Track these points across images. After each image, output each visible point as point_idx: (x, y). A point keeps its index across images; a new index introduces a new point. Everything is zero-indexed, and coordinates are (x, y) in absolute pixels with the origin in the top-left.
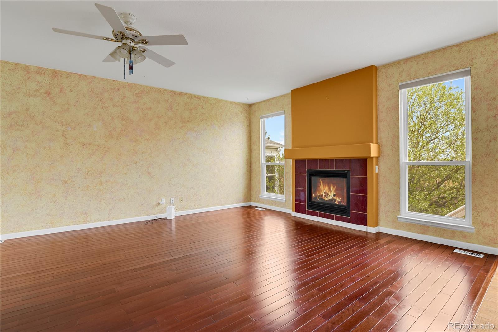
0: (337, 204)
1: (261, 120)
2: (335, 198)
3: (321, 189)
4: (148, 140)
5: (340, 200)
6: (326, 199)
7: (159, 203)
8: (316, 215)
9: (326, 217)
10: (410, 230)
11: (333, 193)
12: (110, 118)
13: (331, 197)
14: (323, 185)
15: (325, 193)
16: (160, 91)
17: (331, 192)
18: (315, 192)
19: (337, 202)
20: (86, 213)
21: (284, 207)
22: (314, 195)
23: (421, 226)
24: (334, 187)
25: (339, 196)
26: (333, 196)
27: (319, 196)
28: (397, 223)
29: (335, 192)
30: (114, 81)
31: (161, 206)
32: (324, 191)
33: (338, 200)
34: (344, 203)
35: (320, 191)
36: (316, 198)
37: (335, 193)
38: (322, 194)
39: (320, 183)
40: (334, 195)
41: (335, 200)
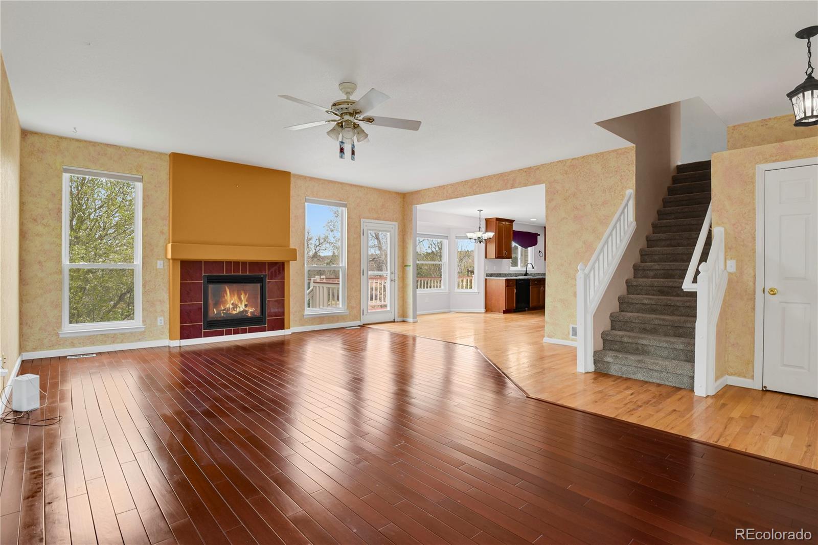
0: (250, 315)
2: (246, 309)
3: (226, 300)
5: (253, 311)
6: (235, 312)
8: (221, 334)
9: (236, 332)
10: (312, 324)
11: (244, 302)
13: (241, 308)
14: (230, 293)
15: (233, 304)
17: (241, 301)
18: (217, 304)
19: (249, 314)
21: (139, 340)
22: (215, 310)
23: (320, 318)
24: (246, 295)
25: (252, 307)
26: (244, 307)
27: (223, 310)
28: (303, 321)
29: (247, 301)
32: (232, 302)
33: (250, 311)
34: (258, 313)
35: (225, 302)
36: (219, 313)
37: (246, 303)
38: (228, 306)
39: (226, 291)
40: (246, 306)
41: (246, 312)
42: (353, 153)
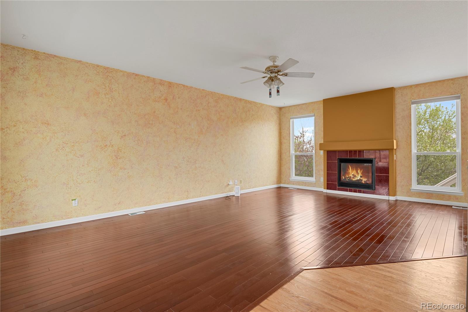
0: (364, 183)
1: (291, 120)
2: (361, 179)
3: (349, 173)
4: (222, 135)
5: (366, 180)
6: (354, 180)
7: (229, 184)
8: (346, 190)
9: (355, 191)
10: (420, 197)
11: (360, 175)
12: (201, 118)
13: (359, 177)
14: (351, 169)
15: (353, 175)
16: (229, 98)
17: (358, 174)
18: (344, 175)
19: (363, 182)
20: (188, 192)
21: (314, 187)
22: (343, 177)
23: (427, 193)
24: (361, 170)
25: (365, 178)
26: (360, 178)
27: (348, 178)
28: (410, 193)
29: (362, 174)
30: (203, 90)
31: (229, 186)
32: (353, 174)
33: (364, 180)
34: (370, 182)
35: (349, 174)
36: (345, 178)
37: (361, 175)
38: (350, 176)
39: (349, 167)
40: (361, 177)
41: (362, 180)
42: (278, 91)
